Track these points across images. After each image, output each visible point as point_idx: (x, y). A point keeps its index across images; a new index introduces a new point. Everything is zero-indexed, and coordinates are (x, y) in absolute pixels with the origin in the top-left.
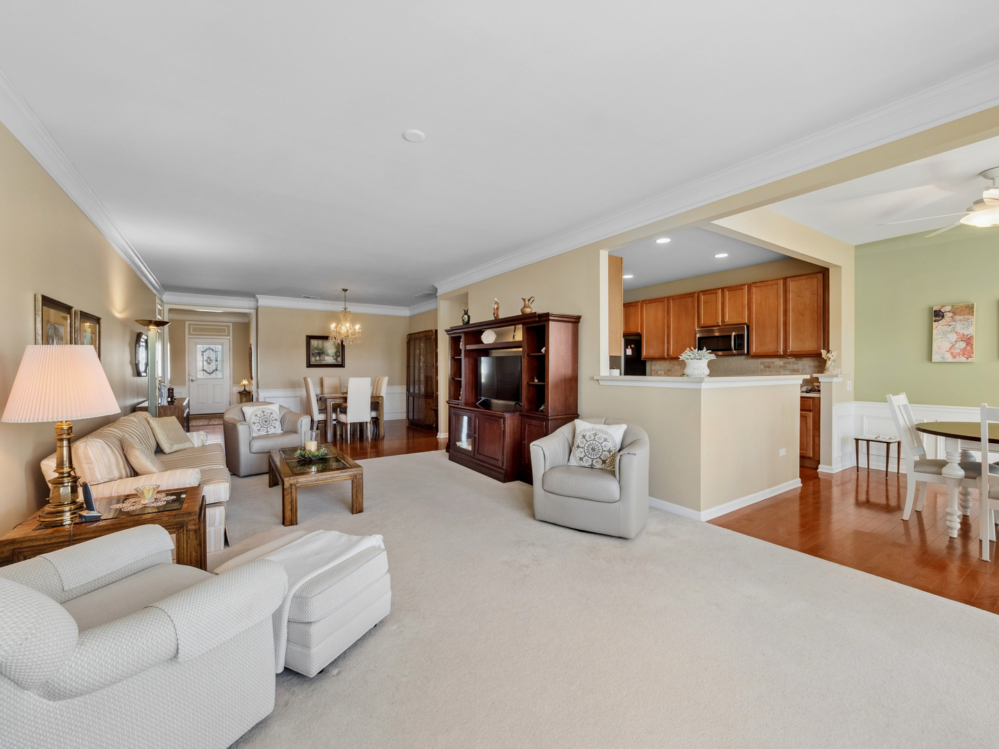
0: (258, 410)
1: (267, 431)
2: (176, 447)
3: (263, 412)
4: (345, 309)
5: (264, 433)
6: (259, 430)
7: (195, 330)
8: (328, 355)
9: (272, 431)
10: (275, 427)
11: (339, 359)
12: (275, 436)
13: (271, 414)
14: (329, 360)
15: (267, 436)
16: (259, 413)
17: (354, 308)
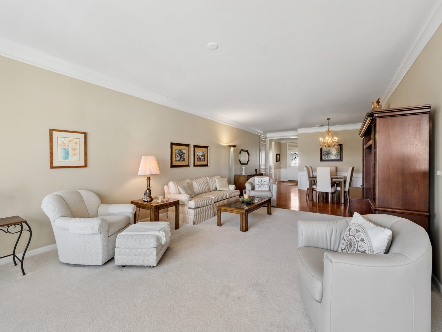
0: (259, 179)
1: (262, 189)
2: (221, 189)
3: (261, 180)
4: (329, 129)
5: (261, 189)
6: (259, 188)
7: (290, 146)
8: (332, 155)
9: (264, 189)
10: (265, 187)
11: (339, 157)
12: (265, 191)
13: (265, 181)
14: (333, 157)
15: (262, 191)
16: (260, 181)
17: (333, 128)
